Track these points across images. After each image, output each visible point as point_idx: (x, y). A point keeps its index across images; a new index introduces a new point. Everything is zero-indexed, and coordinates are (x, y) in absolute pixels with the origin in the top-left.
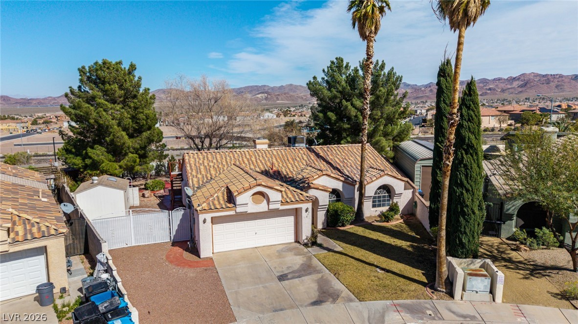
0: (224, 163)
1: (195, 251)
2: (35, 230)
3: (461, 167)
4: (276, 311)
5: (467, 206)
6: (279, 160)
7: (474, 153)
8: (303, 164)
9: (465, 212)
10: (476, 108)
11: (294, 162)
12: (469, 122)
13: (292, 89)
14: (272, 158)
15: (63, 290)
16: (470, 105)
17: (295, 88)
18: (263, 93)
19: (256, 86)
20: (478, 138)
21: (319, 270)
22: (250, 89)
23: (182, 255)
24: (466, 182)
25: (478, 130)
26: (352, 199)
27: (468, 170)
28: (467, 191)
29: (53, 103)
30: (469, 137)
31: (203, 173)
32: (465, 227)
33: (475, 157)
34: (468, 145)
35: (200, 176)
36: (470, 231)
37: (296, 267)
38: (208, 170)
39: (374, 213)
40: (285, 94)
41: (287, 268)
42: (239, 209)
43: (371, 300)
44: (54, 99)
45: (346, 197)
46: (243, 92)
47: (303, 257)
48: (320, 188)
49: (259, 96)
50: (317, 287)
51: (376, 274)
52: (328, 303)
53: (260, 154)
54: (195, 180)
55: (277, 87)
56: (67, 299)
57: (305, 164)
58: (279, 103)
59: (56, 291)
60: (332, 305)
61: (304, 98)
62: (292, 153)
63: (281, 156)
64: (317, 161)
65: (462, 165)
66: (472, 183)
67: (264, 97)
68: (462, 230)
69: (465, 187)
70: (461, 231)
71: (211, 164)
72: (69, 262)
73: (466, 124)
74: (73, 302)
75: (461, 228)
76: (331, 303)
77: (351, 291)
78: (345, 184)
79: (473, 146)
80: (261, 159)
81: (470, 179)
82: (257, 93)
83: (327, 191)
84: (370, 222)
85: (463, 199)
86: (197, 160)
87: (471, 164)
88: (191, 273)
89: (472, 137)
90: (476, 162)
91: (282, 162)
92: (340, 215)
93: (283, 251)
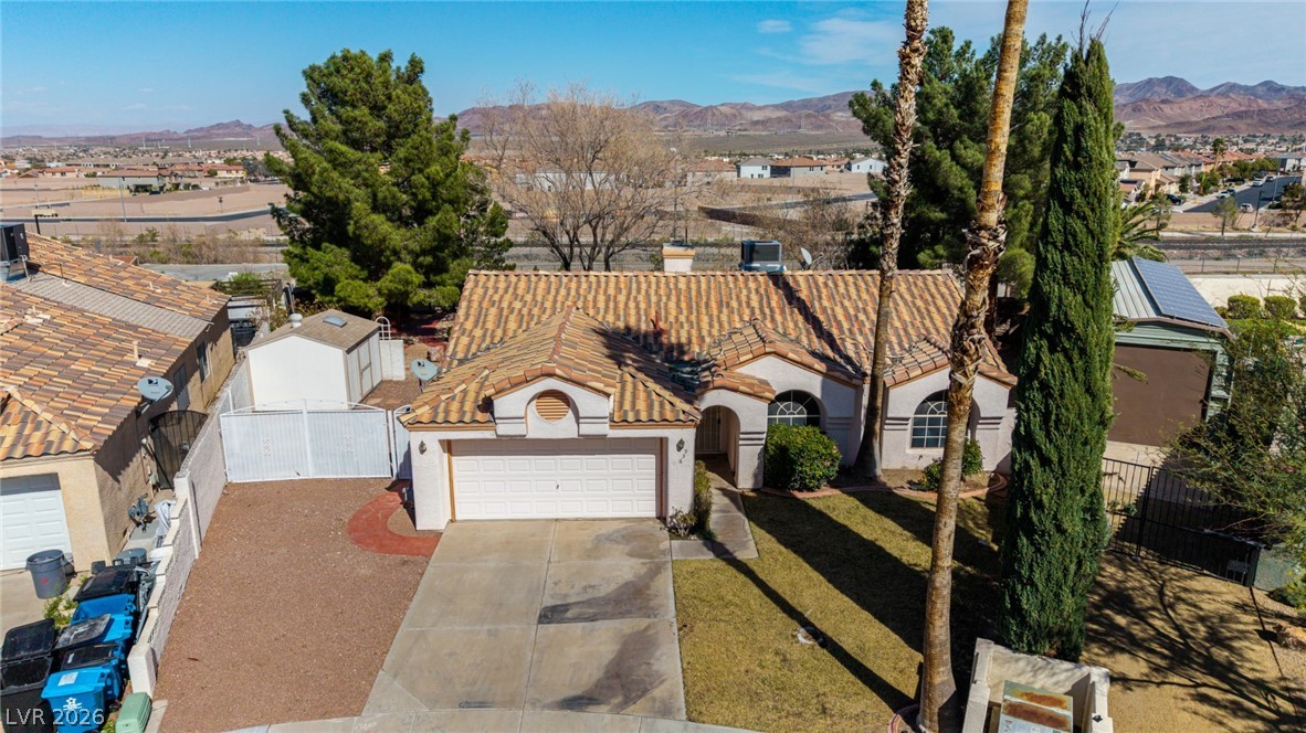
0: (548, 305)
3: (1032, 388)
4: (468, 705)
5: (1040, 506)
6: (683, 305)
7: (1076, 351)
8: (741, 319)
9: (1033, 524)
10: (1093, 210)
11: (720, 312)
12: (1066, 253)
14: (669, 299)
16: (1072, 198)
20: (1093, 303)
21: (652, 608)
24: (1043, 434)
25: (1098, 280)
26: (850, 422)
27: (1050, 401)
28: (1045, 462)
30: (1060, 299)
31: (490, 325)
32: (1031, 566)
33: (1079, 364)
34: (1056, 324)
35: (478, 333)
36: (1048, 579)
37: (606, 590)
38: (502, 320)
39: (915, 461)
41: (586, 587)
42: (504, 429)
43: (717, 723)
45: (830, 415)
47: (643, 563)
48: (742, 388)
50: (611, 656)
51: (783, 646)
52: (604, 708)
53: (644, 286)
54: (465, 340)
57: (746, 318)
60: (608, 717)
62: (727, 285)
63: (694, 293)
64: (783, 312)
65: (1036, 384)
66: (1064, 442)
68: (1025, 572)
69: (1039, 450)
70: (1020, 576)
71: (517, 305)
73: (1057, 257)
75: (1021, 567)
76: (611, 711)
77: (685, 685)
78: (829, 381)
79: (1073, 329)
80: (641, 298)
81: (1057, 428)
83: (761, 398)
84: (890, 484)
85: (1030, 482)
86: (490, 292)
87: (1062, 384)
89: (1073, 300)
90: (1081, 376)
91: (690, 308)
92: (794, 462)
93: (610, 538)
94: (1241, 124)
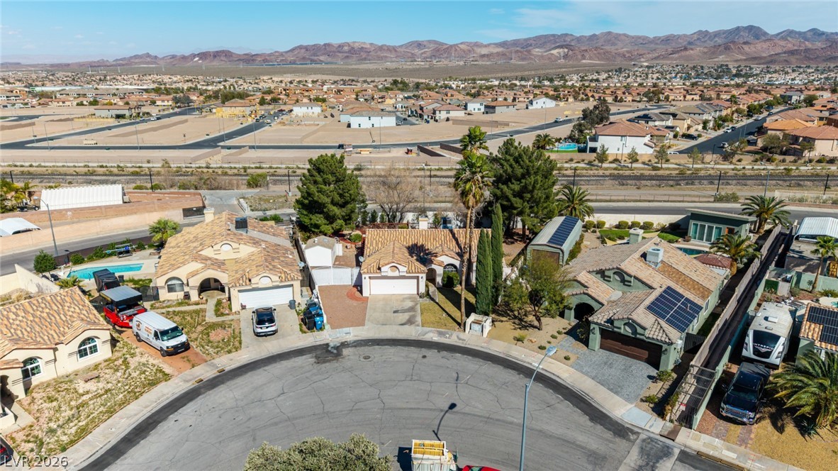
0: (389, 239)
1: (361, 292)
2: (289, 277)
8: (439, 243)
11: (433, 241)
13: (610, 40)
15: (299, 304)
17: (616, 38)
18: (561, 47)
19: (554, 36)
21: (415, 311)
22: (543, 40)
23: (354, 294)
29: (281, 61)
31: (374, 246)
35: (371, 248)
38: (377, 244)
40: (596, 48)
41: (402, 307)
42: (383, 274)
43: (427, 327)
44: (282, 54)
46: (531, 45)
47: (414, 303)
48: (438, 264)
49: (555, 52)
50: (408, 318)
54: (368, 250)
55: (585, 37)
56: (300, 308)
58: (585, 64)
59: (297, 304)
61: (627, 55)
64: (450, 241)
67: (562, 54)
71: (380, 240)
72: (301, 291)
74: (303, 309)
77: (422, 322)
82: (553, 46)
83: (442, 266)
86: (373, 235)
88: (355, 303)
93: (406, 298)
94: (792, 59)
